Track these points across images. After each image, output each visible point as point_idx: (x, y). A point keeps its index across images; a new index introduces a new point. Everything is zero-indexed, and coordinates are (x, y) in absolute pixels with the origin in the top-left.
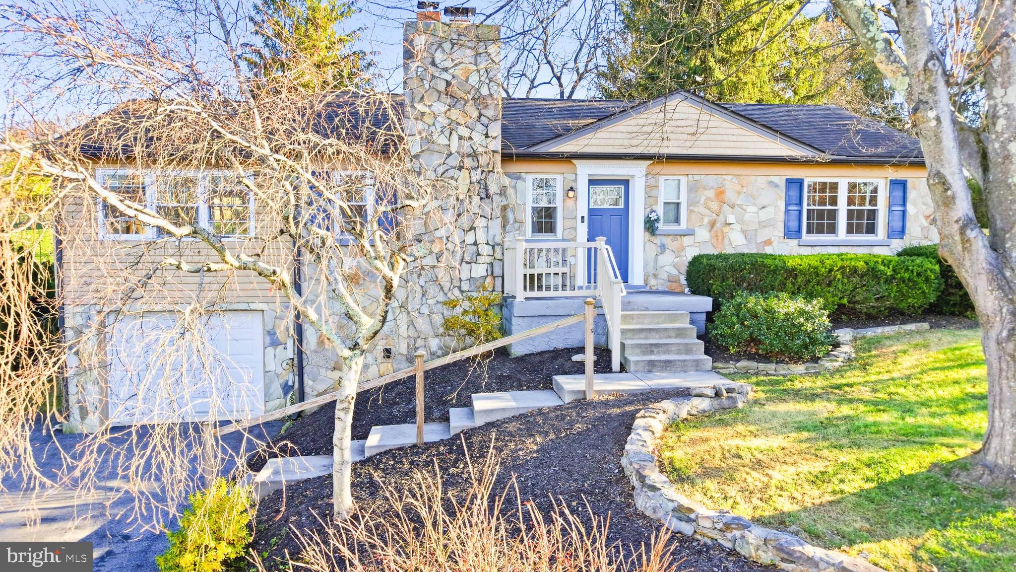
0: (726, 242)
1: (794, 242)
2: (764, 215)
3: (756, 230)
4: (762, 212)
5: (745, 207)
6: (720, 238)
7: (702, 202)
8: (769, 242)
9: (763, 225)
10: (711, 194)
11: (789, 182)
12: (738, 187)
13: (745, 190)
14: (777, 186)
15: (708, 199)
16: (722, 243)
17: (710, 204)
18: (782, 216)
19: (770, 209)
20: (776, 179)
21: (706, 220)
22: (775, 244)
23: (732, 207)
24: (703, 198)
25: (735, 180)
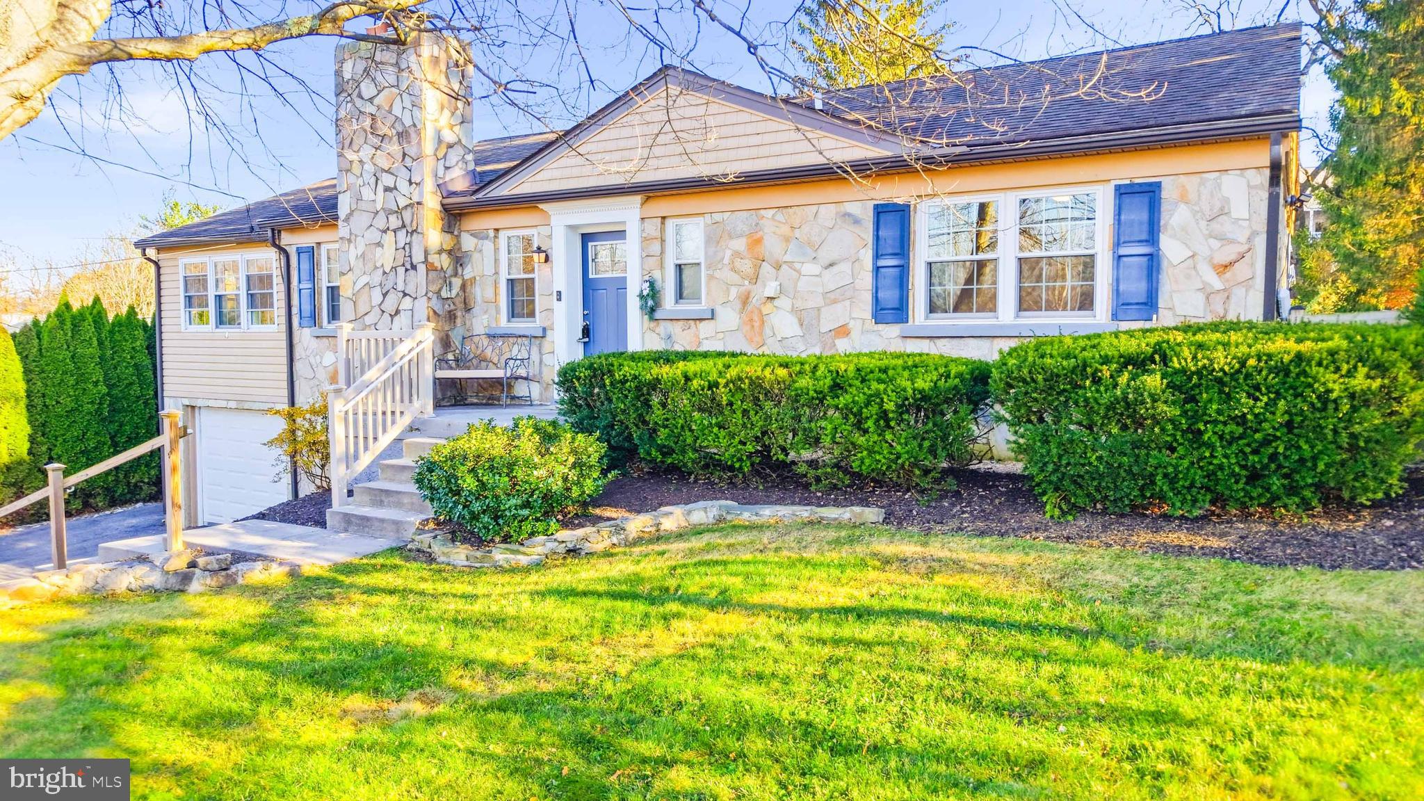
0: (768, 331)
1: (893, 330)
2: (832, 280)
3: (819, 309)
4: (828, 274)
5: (797, 266)
6: (757, 324)
7: (726, 261)
8: (843, 331)
9: (831, 298)
10: (740, 244)
11: (882, 211)
12: (785, 230)
13: (797, 233)
14: (857, 221)
15: (737, 254)
16: (761, 334)
17: (738, 263)
18: (866, 279)
19: (844, 267)
20: (854, 208)
21: (734, 292)
22: (855, 334)
23: (778, 267)
24: (728, 253)
25: (780, 217)
